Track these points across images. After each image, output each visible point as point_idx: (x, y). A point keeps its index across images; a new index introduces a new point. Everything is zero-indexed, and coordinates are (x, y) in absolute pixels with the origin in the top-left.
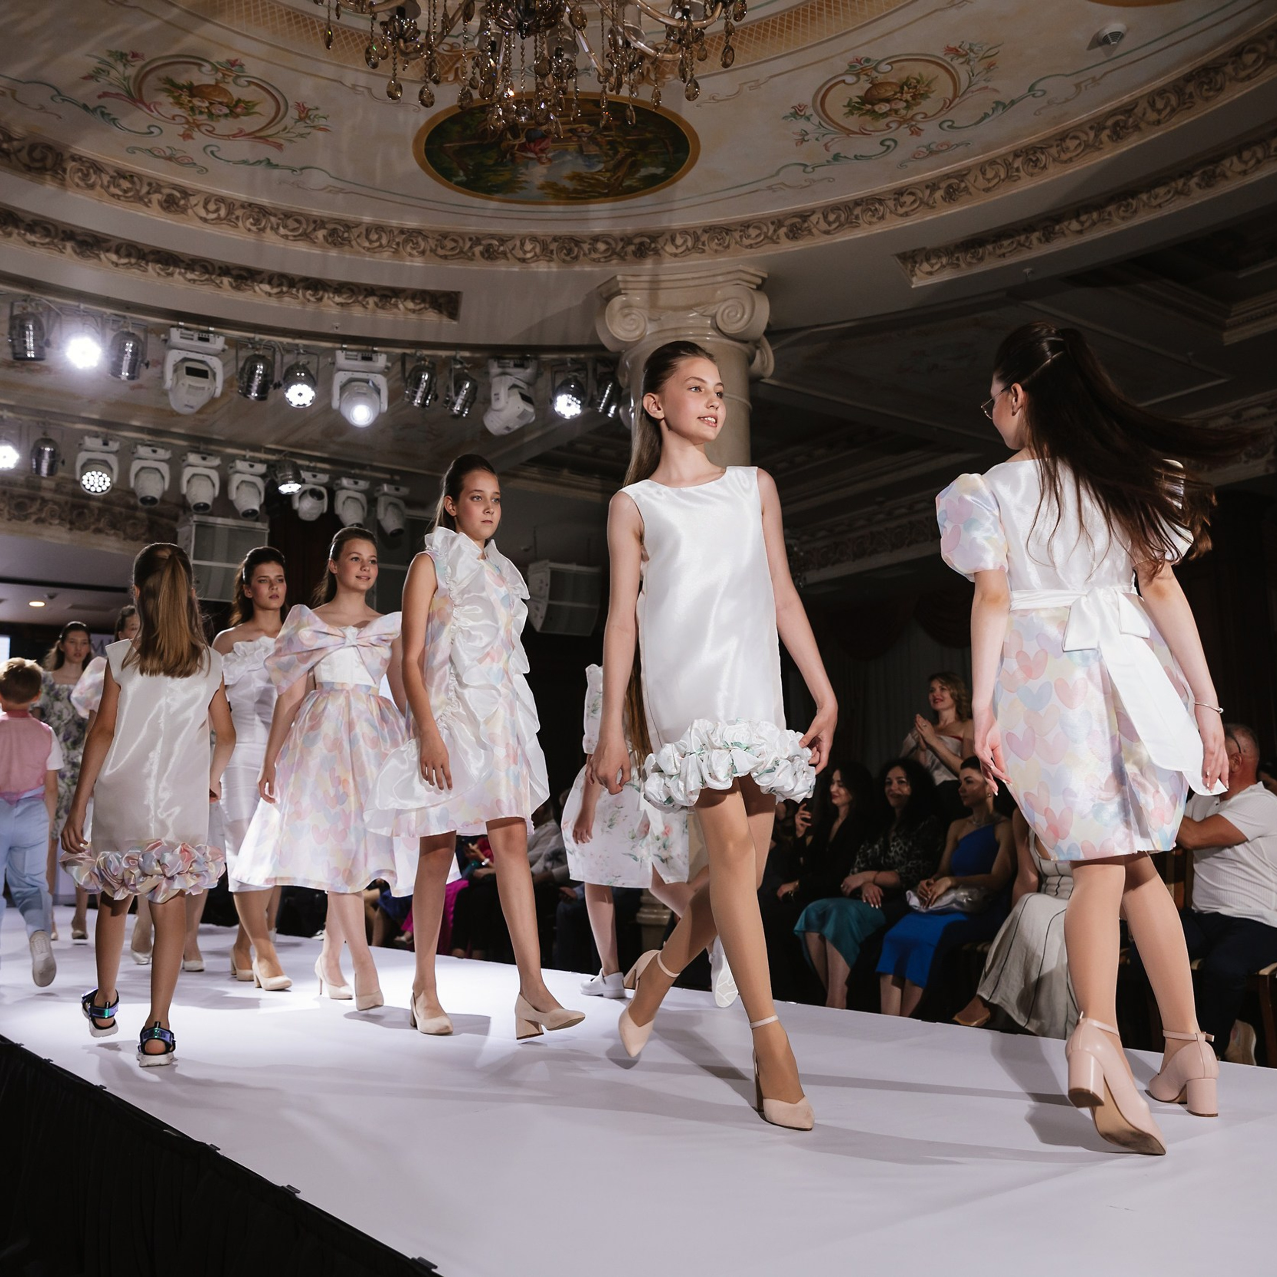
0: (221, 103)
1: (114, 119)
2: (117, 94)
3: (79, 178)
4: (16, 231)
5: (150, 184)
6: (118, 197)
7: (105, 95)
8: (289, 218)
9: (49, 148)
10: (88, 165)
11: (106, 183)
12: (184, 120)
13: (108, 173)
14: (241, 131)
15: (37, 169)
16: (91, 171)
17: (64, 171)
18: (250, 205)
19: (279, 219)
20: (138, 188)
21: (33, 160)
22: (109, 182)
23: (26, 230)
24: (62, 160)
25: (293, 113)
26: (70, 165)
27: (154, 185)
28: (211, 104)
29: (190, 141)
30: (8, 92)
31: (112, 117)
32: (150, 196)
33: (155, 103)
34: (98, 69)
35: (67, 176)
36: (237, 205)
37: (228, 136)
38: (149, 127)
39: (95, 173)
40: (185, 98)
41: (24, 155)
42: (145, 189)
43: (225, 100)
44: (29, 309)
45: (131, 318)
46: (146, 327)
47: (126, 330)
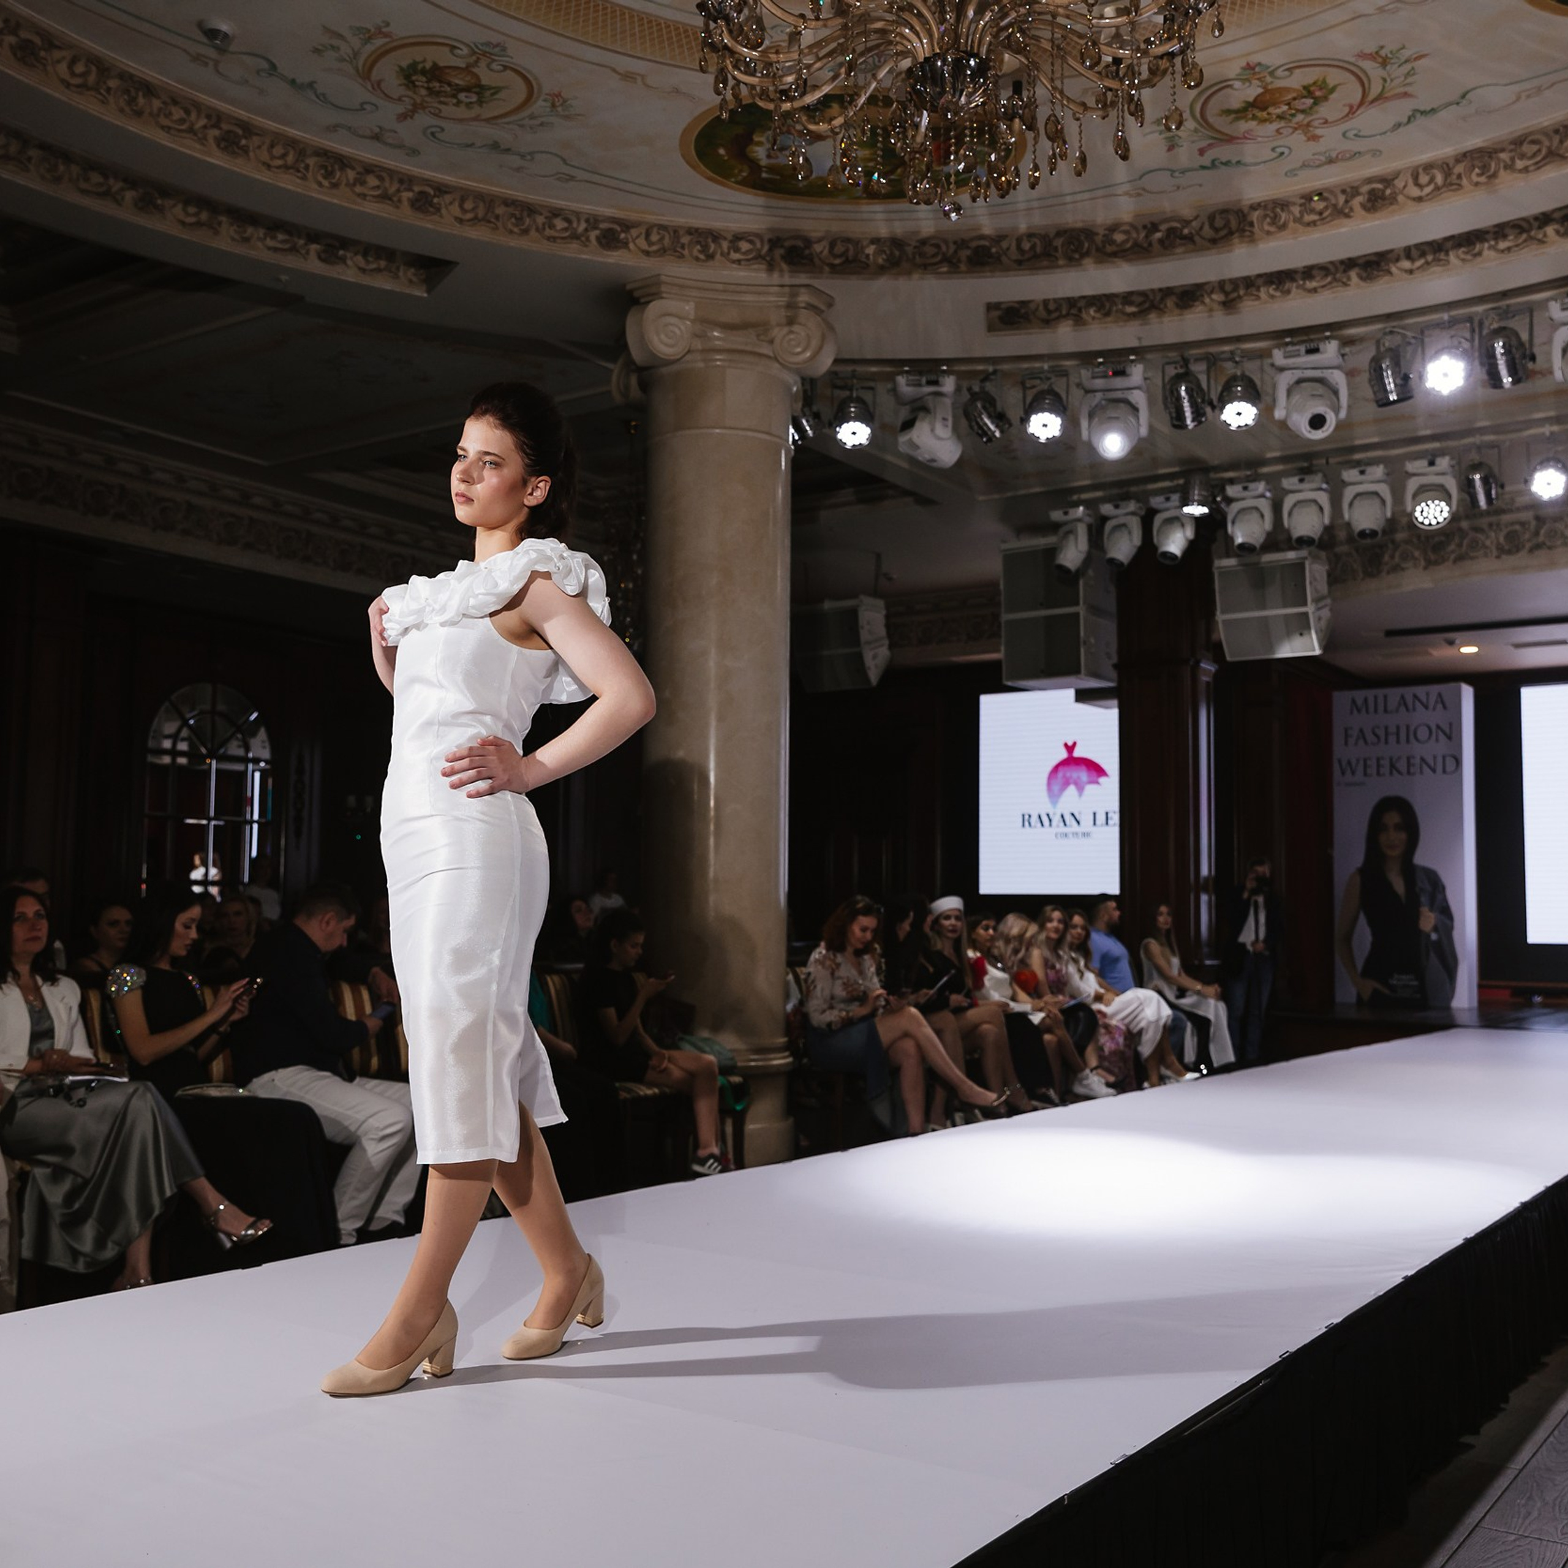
0: (1294, 99)
1: (1238, 162)
2: (1210, 145)
3: (1269, 224)
4: (1295, 285)
5: (1344, 192)
6: (1313, 223)
7: (1202, 152)
8: (1521, 143)
9: (1224, 211)
10: (1270, 206)
11: (1298, 215)
12: (1290, 130)
13: (1294, 204)
14: (1351, 107)
15: (1222, 238)
16: (1278, 210)
17: (1252, 224)
18: (1465, 155)
19: (1511, 151)
20: (1333, 201)
21: (1217, 230)
22: (1300, 212)
23: (1304, 279)
24: (1244, 216)
25: (1367, 65)
26: (1255, 216)
27: (1349, 190)
28: (1289, 104)
29: (1321, 139)
30: (1140, 191)
31: (1234, 161)
32: (1350, 204)
33: (1247, 132)
34: (1166, 138)
35: (1256, 229)
36: (1451, 163)
37: (1347, 115)
38: (1273, 150)
39: (1282, 210)
40: (1260, 114)
41: (1207, 231)
42: (1342, 199)
43: (1294, 95)
44: (1387, 344)
45: (1508, 306)
46: (1530, 310)
47: (1495, 326)
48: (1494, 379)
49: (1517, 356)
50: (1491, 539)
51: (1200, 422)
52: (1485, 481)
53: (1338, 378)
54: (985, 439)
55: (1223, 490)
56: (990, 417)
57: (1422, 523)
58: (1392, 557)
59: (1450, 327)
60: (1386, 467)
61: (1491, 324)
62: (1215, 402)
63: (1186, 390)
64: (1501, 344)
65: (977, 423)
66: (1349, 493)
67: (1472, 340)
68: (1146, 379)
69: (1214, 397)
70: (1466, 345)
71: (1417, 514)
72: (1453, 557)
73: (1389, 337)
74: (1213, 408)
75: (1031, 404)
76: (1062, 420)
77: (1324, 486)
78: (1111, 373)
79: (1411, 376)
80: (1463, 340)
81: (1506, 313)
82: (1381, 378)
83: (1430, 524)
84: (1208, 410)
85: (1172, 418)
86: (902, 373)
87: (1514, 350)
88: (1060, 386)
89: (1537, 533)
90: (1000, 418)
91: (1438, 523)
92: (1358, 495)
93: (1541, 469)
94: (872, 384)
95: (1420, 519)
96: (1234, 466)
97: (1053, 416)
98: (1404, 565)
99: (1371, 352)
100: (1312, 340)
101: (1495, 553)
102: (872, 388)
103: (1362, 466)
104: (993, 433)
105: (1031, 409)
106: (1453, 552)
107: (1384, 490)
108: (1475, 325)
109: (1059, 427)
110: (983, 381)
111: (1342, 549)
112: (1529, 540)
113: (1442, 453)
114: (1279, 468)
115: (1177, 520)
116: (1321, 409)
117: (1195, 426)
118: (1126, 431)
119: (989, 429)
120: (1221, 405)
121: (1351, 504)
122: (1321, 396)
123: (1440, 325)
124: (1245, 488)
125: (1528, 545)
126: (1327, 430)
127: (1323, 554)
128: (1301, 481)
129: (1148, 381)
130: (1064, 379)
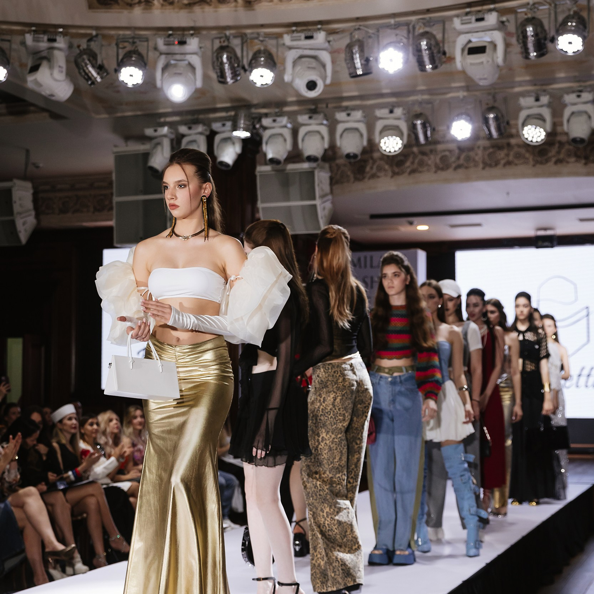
44: (356, 37)
45: (430, 18)
46: (443, 21)
47: (421, 31)
48: (421, 64)
49: (435, 51)
50: (432, 160)
51: (237, 80)
52: (424, 125)
53: (325, 57)
54: (90, 82)
55: (260, 121)
56: (93, 67)
57: (385, 151)
58: (372, 168)
59: (395, 29)
60: (363, 112)
61: (419, 29)
62: (247, 67)
63: (227, 58)
64: (425, 43)
65: (84, 71)
66: (340, 128)
67: (408, 38)
68: (201, 48)
69: (245, 62)
70: (405, 40)
71: (382, 144)
72: (409, 170)
73: (357, 32)
74: (245, 70)
75: (122, 59)
76: (143, 73)
77: (325, 122)
78: (176, 42)
79: (371, 59)
80: (403, 38)
81: (428, 23)
82: (352, 59)
83: (390, 152)
84: (242, 72)
85: (218, 76)
86: (29, 32)
87: (433, 48)
88: (142, 49)
89: (458, 158)
90: (100, 69)
91: (395, 151)
92: (346, 130)
93: (457, 120)
94: (8, 37)
95: (384, 148)
96: (265, 105)
97: (137, 69)
98: (379, 174)
99: (347, 41)
100: (310, 30)
101: (434, 169)
102: (9, 41)
103: (348, 110)
104: (95, 78)
105: (121, 64)
106: (409, 167)
107: (362, 127)
108: (410, 28)
109: (141, 77)
110: (90, 40)
111: (340, 161)
112: (454, 162)
113: (398, 105)
114: (295, 108)
115: (229, 140)
116: (313, 76)
117: (233, 83)
118: (186, 84)
119: (93, 75)
120: (249, 69)
121: (341, 136)
122: (314, 68)
123: (388, 26)
124: (274, 121)
125: (454, 165)
126: (318, 91)
127: (327, 165)
128: (310, 118)
129: (202, 49)
130: (146, 43)
